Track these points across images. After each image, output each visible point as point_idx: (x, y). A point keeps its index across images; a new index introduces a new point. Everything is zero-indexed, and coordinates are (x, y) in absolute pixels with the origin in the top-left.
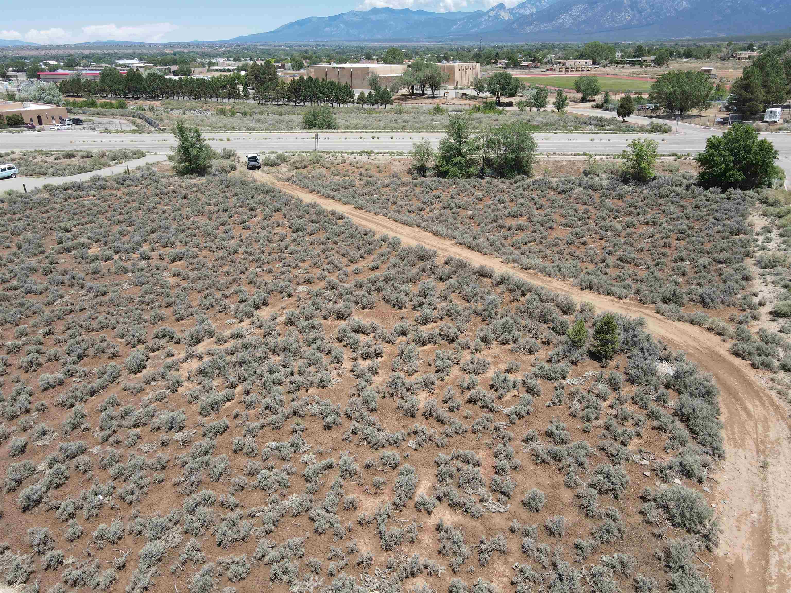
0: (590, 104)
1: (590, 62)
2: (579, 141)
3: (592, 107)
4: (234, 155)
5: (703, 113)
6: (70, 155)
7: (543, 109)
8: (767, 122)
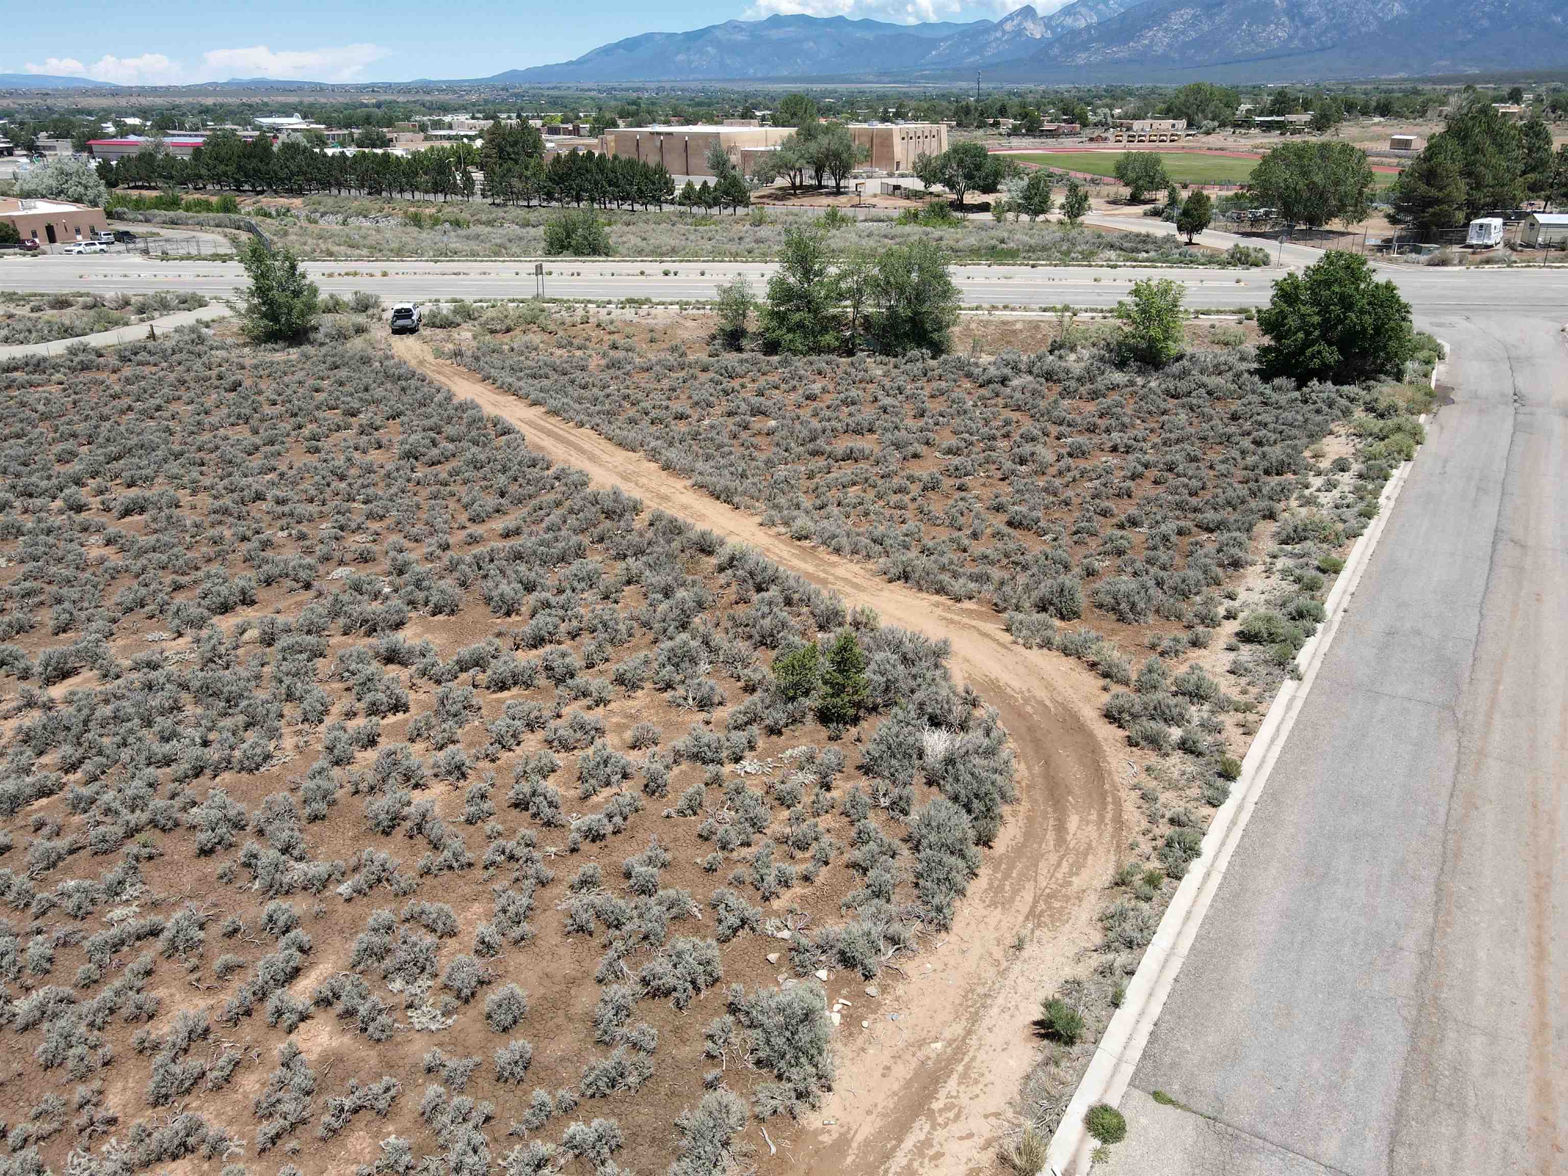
0: (1140, 209)
1: (1182, 124)
2: (1070, 282)
3: (1145, 214)
4: (376, 304)
5: (1354, 228)
6: (61, 303)
7: (1041, 218)
8: (1471, 246)
